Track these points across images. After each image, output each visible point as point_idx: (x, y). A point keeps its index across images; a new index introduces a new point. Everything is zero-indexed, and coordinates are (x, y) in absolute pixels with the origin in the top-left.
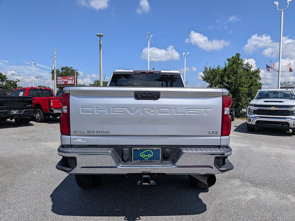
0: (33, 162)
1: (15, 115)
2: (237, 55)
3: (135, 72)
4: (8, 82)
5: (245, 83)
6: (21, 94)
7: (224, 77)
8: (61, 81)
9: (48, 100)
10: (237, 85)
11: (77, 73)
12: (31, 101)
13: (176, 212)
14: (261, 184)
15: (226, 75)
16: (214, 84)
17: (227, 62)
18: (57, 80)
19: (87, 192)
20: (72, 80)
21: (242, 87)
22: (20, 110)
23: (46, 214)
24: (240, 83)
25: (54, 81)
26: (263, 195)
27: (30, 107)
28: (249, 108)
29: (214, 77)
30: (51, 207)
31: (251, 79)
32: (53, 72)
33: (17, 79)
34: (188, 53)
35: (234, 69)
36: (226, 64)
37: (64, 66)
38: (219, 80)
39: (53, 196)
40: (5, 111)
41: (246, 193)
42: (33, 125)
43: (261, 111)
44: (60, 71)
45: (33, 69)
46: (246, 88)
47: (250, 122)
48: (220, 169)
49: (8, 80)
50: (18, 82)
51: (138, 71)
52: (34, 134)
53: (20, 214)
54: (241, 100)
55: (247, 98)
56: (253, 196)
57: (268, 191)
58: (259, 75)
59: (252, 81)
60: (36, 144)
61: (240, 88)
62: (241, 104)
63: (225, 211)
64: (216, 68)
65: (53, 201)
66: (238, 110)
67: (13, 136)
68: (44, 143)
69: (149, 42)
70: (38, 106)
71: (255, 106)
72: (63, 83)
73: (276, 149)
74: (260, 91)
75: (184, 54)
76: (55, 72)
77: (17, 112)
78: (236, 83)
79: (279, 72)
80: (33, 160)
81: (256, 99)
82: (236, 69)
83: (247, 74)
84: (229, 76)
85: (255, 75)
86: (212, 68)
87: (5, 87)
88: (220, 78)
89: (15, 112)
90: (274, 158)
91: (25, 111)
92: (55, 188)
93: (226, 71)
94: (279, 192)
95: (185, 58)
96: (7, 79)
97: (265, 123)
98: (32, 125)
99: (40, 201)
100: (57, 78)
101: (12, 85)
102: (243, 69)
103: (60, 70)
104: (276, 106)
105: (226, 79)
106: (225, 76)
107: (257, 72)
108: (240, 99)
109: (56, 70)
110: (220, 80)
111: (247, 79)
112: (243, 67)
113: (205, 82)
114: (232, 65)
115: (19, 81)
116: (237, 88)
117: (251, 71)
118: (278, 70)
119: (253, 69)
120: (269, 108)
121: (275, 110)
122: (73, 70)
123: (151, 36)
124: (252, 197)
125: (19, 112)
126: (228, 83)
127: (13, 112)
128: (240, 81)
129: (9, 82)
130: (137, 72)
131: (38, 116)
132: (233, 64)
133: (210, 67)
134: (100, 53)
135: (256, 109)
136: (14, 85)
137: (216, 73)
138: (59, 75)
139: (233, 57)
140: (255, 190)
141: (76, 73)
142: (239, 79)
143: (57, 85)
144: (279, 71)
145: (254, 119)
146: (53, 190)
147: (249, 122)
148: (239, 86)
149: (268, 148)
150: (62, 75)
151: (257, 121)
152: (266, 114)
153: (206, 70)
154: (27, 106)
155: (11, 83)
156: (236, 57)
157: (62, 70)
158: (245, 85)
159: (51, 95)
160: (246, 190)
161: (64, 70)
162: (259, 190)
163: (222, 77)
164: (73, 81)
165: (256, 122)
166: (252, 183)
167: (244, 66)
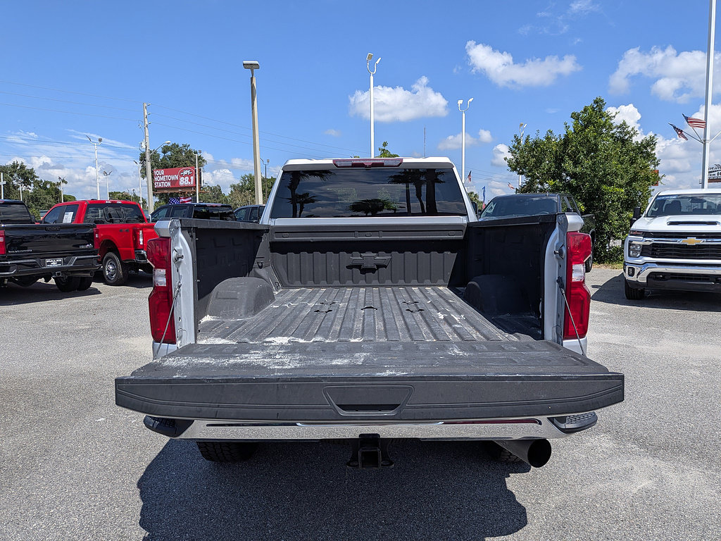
0: (98, 392)
1: (55, 269)
2: (596, 102)
3: (338, 164)
4: (40, 186)
5: (617, 175)
6: (68, 218)
7: (562, 160)
8: (164, 179)
9: (132, 230)
10: (596, 180)
11: (200, 158)
12: (92, 235)
13: (449, 528)
14: (665, 447)
15: (568, 154)
16: (538, 178)
17: (571, 122)
18: (153, 177)
19: (225, 473)
20: (189, 176)
21: (611, 184)
22: (65, 257)
23: (127, 533)
24: (605, 175)
25: (145, 179)
26: (673, 479)
27: (89, 249)
28: (630, 241)
29: (539, 162)
30: (139, 513)
31: (632, 163)
32: (143, 158)
33: (60, 178)
34: (471, 100)
35: (588, 141)
36: (567, 127)
37: (168, 143)
38: (550, 168)
39: (144, 484)
40: (31, 261)
41: (627, 475)
42: (99, 293)
43: (660, 247)
44: (159, 155)
45: (96, 151)
46: (621, 186)
47: (632, 275)
48: (563, 426)
49: (39, 179)
50: (63, 185)
51: (344, 161)
52: (99, 317)
53: (63, 533)
54: (607, 218)
55: (622, 213)
56: (646, 483)
57: (685, 467)
58: (653, 152)
59: (635, 168)
60: (105, 343)
61: (604, 187)
62: (607, 228)
63: (575, 527)
64: (542, 137)
65: (143, 499)
66: (601, 243)
67: (50, 322)
68: (123, 340)
69: (372, 78)
70: (108, 246)
71: (646, 234)
72: (169, 184)
73: (703, 347)
74: (658, 196)
75: (460, 102)
76: (148, 158)
77: (58, 263)
78: (595, 176)
79: (705, 144)
80: (98, 385)
81: (647, 216)
82: (595, 139)
83: (621, 152)
84: (575, 157)
85: (642, 153)
86: (533, 138)
87: (32, 197)
88: (553, 164)
89: (54, 263)
90: (698, 373)
91: (77, 259)
92: (149, 462)
93: (568, 145)
94: (716, 470)
95: (464, 115)
96: (38, 177)
97: (672, 278)
98: (96, 292)
99: (111, 499)
100: (152, 172)
101: (48, 193)
102: (612, 137)
103: (160, 151)
104: (699, 235)
105: (568, 165)
106: (567, 158)
107: (648, 145)
108: (606, 216)
109: (151, 152)
110: (552, 169)
111: (622, 164)
112: (613, 134)
113: (515, 173)
114: (583, 130)
115: (63, 181)
116: (598, 189)
117: (634, 142)
118: (702, 139)
119: (638, 139)
120: (681, 241)
121: (696, 245)
122: (190, 152)
123: (377, 62)
124: (643, 484)
125: (65, 262)
126: (574, 176)
127: (49, 263)
128: (604, 170)
129: (42, 186)
130: (343, 164)
131: (109, 271)
132: (586, 127)
133: (528, 136)
134: (253, 108)
135: (649, 243)
136: (53, 193)
137: (543, 150)
138: (157, 164)
139: (585, 110)
140: (652, 465)
141: (198, 160)
142: (602, 164)
143: (154, 189)
144: (705, 141)
145: (644, 269)
146: (144, 467)
147: (630, 275)
148: (602, 182)
149: (680, 345)
150: (165, 167)
151: (651, 273)
152: (675, 254)
153: (516, 144)
154: (83, 247)
155: (46, 188)
156: (593, 109)
157: (164, 152)
158: (619, 181)
159: (140, 217)
160: (628, 465)
161: (169, 153)
162: (663, 464)
163: (559, 160)
164: (192, 178)
165: (648, 277)
166: (643, 445)
167: (615, 130)
